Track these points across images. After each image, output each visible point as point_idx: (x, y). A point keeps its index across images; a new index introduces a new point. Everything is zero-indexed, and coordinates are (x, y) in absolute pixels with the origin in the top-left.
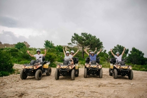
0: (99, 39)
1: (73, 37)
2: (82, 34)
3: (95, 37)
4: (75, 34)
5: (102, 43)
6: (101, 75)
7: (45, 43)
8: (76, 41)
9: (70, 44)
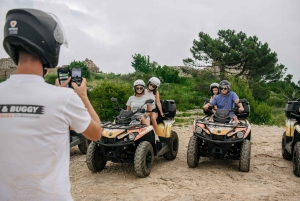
0: (266, 45)
1: (196, 43)
2: (222, 33)
3: (255, 38)
4: (201, 35)
5: (275, 55)
6: (244, 160)
7: (133, 60)
8: (203, 54)
9: (190, 60)
